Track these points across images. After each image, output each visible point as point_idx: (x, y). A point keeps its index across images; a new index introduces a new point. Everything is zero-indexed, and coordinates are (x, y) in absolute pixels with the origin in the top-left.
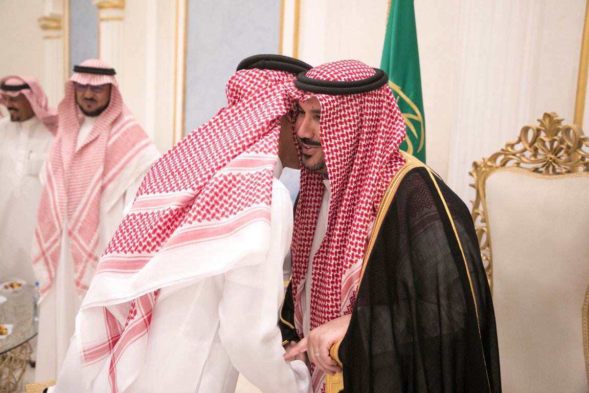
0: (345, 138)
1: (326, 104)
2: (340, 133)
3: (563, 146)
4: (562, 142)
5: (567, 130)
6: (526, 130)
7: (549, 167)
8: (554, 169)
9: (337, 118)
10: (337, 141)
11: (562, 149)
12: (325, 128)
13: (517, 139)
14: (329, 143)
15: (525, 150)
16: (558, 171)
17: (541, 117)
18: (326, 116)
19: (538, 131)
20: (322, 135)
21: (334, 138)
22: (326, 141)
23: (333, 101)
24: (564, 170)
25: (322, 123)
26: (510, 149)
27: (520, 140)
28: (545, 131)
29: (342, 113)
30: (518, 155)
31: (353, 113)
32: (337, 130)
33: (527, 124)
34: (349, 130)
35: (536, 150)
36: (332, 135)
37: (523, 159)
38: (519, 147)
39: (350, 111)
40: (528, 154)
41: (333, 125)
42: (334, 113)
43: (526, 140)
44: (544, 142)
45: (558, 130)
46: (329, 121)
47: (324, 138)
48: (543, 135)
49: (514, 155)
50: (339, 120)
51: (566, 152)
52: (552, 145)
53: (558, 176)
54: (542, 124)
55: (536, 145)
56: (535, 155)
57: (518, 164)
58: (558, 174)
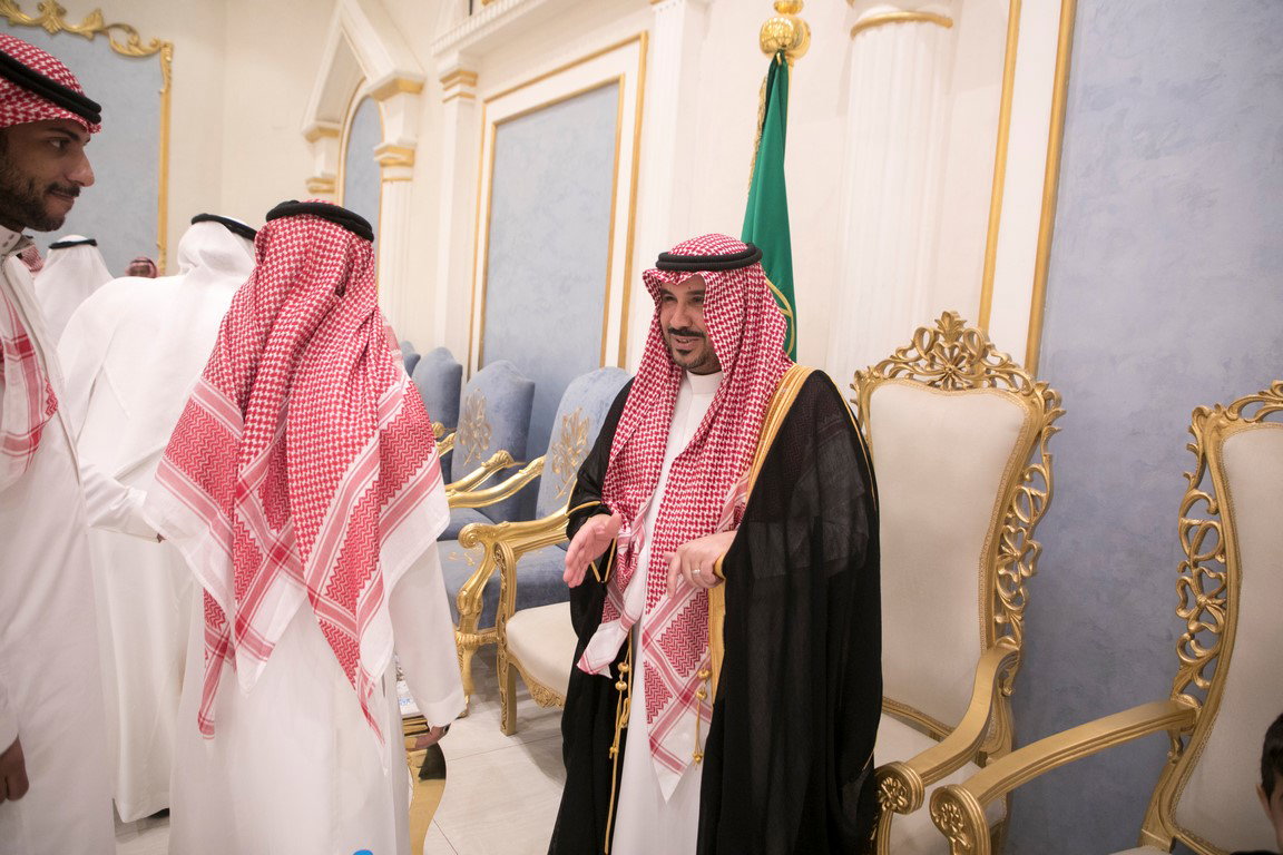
0: (733, 322)
1: (711, 283)
2: (727, 316)
3: (965, 354)
4: (964, 349)
5: (970, 334)
6: (921, 332)
7: (947, 381)
8: (954, 383)
9: (721, 299)
10: (724, 326)
11: (964, 357)
12: (709, 311)
13: (910, 344)
14: (716, 329)
15: (919, 358)
16: (958, 385)
17: (940, 318)
18: (710, 297)
19: (936, 333)
20: (706, 321)
21: (721, 323)
22: (713, 326)
23: (717, 279)
24: (965, 385)
25: (705, 306)
26: (901, 356)
27: (913, 345)
28: (945, 335)
29: (726, 293)
30: (911, 364)
31: (738, 292)
32: (723, 314)
33: (922, 325)
34: (736, 312)
35: (933, 358)
36: (718, 320)
37: (917, 369)
38: (912, 354)
39: (734, 289)
40: (923, 363)
41: (717, 308)
42: (718, 294)
43: (922, 346)
44: (942, 348)
45: (960, 334)
46: (713, 302)
47: (709, 324)
48: (941, 339)
49: (906, 364)
50: (723, 302)
51: (969, 362)
52: (952, 354)
53: (958, 392)
54: (941, 326)
55: (932, 352)
56: (931, 365)
57: (911, 375)
58: (959, 389)
